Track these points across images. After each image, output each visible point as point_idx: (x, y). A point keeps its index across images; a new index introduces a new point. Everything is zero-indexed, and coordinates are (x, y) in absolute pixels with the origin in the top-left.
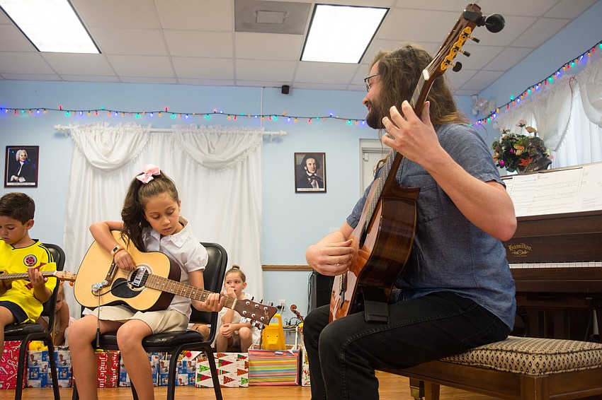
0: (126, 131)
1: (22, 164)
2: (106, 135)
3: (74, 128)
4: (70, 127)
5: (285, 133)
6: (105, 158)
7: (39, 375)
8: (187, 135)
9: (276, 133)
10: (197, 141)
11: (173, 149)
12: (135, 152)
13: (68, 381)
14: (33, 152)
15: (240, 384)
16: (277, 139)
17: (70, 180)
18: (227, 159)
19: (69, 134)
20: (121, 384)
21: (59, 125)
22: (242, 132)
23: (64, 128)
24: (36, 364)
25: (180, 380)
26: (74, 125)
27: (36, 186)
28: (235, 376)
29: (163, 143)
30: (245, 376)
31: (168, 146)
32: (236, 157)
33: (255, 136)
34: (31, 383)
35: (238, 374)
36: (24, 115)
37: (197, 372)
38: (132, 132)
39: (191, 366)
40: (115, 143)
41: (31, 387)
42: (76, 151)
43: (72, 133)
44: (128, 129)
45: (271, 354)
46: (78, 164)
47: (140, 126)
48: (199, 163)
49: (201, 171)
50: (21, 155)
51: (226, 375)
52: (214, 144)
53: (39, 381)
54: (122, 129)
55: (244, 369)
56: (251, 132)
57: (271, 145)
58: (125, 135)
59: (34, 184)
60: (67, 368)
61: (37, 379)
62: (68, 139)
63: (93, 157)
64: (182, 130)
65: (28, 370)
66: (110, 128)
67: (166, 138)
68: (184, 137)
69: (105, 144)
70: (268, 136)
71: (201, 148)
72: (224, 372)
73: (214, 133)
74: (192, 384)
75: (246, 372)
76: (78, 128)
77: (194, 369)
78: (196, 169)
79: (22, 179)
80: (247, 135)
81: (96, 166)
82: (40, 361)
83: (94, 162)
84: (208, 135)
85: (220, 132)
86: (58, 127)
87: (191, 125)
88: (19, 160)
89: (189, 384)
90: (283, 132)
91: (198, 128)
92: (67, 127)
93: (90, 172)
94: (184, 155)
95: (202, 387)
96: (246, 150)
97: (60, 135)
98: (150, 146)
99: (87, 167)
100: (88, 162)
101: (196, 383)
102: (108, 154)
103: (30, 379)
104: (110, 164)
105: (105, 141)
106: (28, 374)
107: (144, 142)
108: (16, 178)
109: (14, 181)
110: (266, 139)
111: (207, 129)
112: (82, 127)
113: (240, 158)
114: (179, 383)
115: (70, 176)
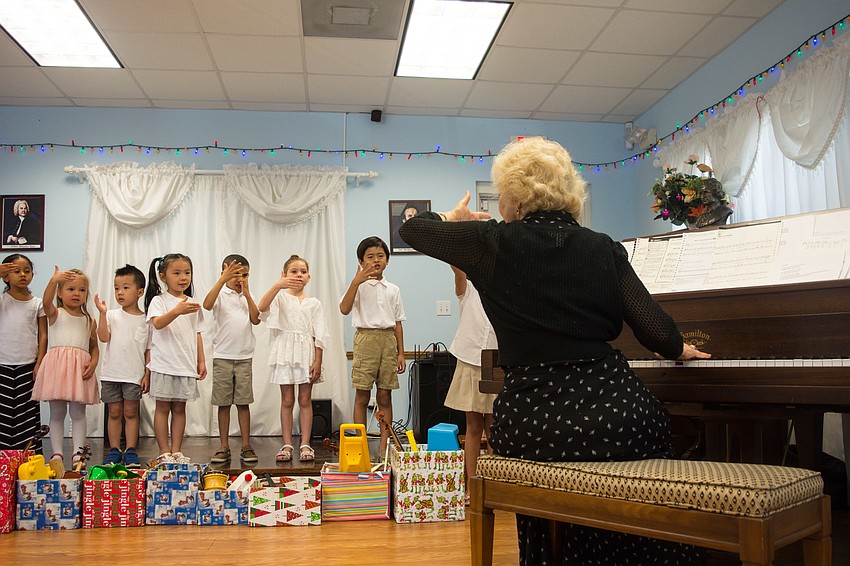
0: (162, 174)
1: (22, 219)
2: (135, 180)
3: (91, 170)
4: (86, 169)
5: (376, 174)
6: (133, 210)
7: (34, 512)
8: (244, 178)
9: (364, 174)
10: (258, 186)
11: (226, 197)
12: (174, 202)
13: (74, 521)
14: (37, 203)
15: (309, 521)
16: (366, 183)
17: (87, 240)
18: (298, 210)
19: (85, 179)
20: (148, 521)
21: (71, 167)
22: (318, 173)
23: (77, 170)
24: (29, 498)
25: (228, 517)
26: (91, 167)
27: (41, 249)
28: (302, 511)
29: (212, 189)
30: (317, 510)
31: (218, 193)
32: (310, 208)
33: (335, 179)
34: (22, 524)
35: (307, 508)
36: (24, 154)
37: (251, 505)
38: (170, 174)
39: (241, 498)
40: (147, 190)
41: (23, 529)
42: (95, 201)
43: (90, 178)
44: (164, 171)
45: (352, 478)
46: (98, 218)
47: (180, 167)
48: (260, 216)
49: (264, 226)
50: (20, 207)
51: (289, 509)
52: (281, 191)
53: (35, 522)
54: (156, 170)
55: (314, 501)
56: (331, 173)
57: (358, 191)
58: (160, 179)
59: (39, 246)
60: (73, 503)
61: (31, 518)
62: (84, 185)
63: (117, 210)
64: (238, 172)
65: (19, 506)
66: (139, 170)
67: (216, 182)
68: (240, 180)
69: (134, 191)
70: (353, 180)
71: (264, 195)
72: (287, 505)
73: (280, 176)
74: (243, 523)
75: (317, 505)
76: (98, 170)
77: (246, 502)
78: (257, 224)
79: (22, 241)
80: (325, 177)
81: (122, 221)
82: (34, 494)
83: (118, 216)
84: (272, 178)
85: (288, 173)
86: (70, 168)
87: (250, 164)
88: (18, 214)
89: (240, 522)
90: (373, 174)
91: (259, 168)
92: (81, 169)
93: (114, 231)
94: (241, 205)
95: (257, 526)
96: (324, 198)
97: (74, 180)
98: (194, 193)
99: (110, 223)
100: (111, 217)
101: (249, 520)
102: (138, 205)
103: (22, 518)
104: (141, 219)
105: (133, 187)
106: (18, 513)
107: (185, 189)
108: (14, 239)
109: (12, 243)
110: (351, 183)
111: (272, 169)
112: (103, 169)
113: (315, 208)
114: (226, 522)
115: (87, 235)
